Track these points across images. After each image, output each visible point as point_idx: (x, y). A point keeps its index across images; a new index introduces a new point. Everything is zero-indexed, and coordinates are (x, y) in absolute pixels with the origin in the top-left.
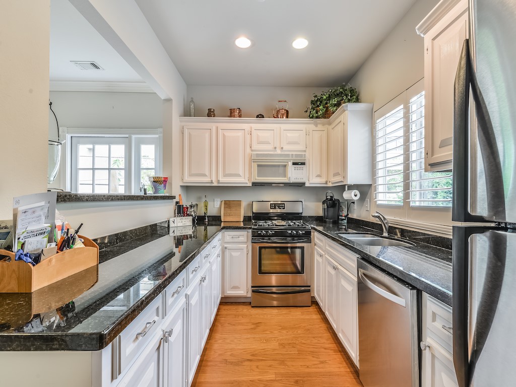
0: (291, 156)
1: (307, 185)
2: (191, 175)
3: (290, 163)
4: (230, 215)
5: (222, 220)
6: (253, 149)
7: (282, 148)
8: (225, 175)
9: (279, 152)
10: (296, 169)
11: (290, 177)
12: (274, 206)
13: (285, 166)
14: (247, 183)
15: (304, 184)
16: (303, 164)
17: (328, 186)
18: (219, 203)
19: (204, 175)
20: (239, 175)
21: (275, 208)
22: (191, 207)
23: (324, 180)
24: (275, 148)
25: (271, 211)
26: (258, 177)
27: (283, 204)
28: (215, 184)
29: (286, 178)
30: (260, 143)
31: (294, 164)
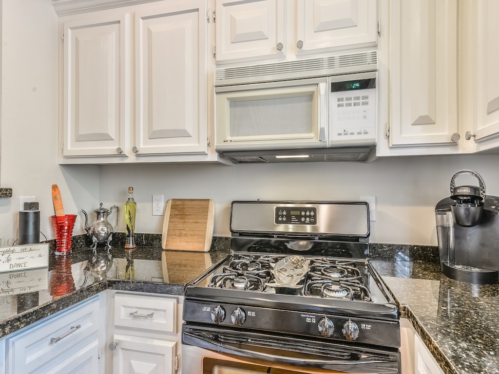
0: (326, 63)
1: (382, 151)
2: (80, 139)
3: (324, 87)
4: (180, 235)
5: (164, 247)
6: (218, 58)
7: (300, 45)
8: (154, 136)
9: (291, 56)
10: (345, 102)
11: (322, 130)
12: (287, 214)
13: (311, 96)
14: (204, 154)
15: (370, 149)
16: (367, 84)
17: (460, 152)
18: (162, 205)
19: (105, 138)
20: (184, 134)
21: (289, 221)
22: (98, 213)
23: (443, 134)
24: (280, 47)
25: (281, 228)
26: (232, 135)
27: (310, 209)
28: (132, 159)
29: (312, 135)
30: (238, 39)
31: (337, 87)
